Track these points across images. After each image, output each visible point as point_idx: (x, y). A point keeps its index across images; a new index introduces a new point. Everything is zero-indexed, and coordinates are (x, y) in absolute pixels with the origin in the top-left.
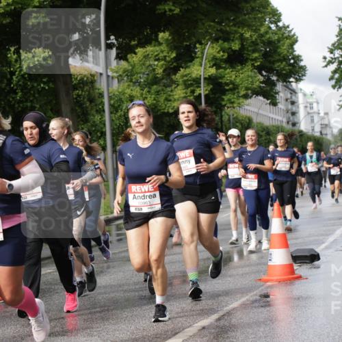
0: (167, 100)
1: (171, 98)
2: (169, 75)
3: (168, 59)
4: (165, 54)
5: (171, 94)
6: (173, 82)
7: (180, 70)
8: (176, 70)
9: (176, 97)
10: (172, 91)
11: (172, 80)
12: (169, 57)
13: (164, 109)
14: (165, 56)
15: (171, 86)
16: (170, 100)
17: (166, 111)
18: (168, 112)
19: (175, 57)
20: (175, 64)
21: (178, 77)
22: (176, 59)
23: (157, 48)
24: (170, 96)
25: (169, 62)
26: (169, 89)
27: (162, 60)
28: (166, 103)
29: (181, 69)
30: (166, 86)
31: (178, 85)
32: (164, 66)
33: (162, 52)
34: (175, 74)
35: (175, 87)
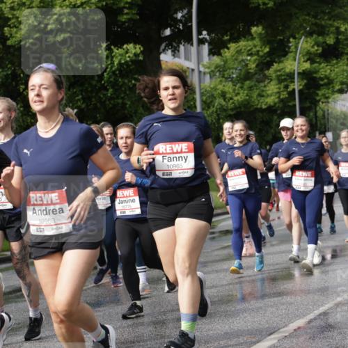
0: (260, 95)
1: (264, 93)
2: (262, 70)
3: (261, 53)
4: (258, 48)
5: (265, 89)
6: (266, 77)
7: (273, 65)
8: (269, 65)
9: (269, 92)
10: (265, 86)
11: (265, 75)
12: (262, 51)
13: (258, 105)
14: (258, 51)
15: (264, 81)
16: (263, 96)
17: (259, 106)
18: (261, 108)
19: (268, 52)
20: (268, 59)
21: (271, 72)
22: (269, 54)
23: (250, 43)
24: (263, 91)
25: (262, 57)
26: (262, 84)
27: (255, 55)
28: (259, 99)
29: (275, 64)
30: (259, 81)
31: (271, 80)
32: (257, 62)
33: (255, 46)
34: (268, 69)
35: (269, 83)
